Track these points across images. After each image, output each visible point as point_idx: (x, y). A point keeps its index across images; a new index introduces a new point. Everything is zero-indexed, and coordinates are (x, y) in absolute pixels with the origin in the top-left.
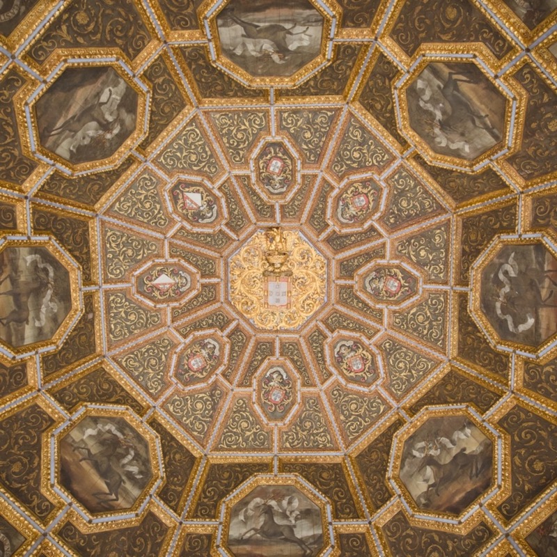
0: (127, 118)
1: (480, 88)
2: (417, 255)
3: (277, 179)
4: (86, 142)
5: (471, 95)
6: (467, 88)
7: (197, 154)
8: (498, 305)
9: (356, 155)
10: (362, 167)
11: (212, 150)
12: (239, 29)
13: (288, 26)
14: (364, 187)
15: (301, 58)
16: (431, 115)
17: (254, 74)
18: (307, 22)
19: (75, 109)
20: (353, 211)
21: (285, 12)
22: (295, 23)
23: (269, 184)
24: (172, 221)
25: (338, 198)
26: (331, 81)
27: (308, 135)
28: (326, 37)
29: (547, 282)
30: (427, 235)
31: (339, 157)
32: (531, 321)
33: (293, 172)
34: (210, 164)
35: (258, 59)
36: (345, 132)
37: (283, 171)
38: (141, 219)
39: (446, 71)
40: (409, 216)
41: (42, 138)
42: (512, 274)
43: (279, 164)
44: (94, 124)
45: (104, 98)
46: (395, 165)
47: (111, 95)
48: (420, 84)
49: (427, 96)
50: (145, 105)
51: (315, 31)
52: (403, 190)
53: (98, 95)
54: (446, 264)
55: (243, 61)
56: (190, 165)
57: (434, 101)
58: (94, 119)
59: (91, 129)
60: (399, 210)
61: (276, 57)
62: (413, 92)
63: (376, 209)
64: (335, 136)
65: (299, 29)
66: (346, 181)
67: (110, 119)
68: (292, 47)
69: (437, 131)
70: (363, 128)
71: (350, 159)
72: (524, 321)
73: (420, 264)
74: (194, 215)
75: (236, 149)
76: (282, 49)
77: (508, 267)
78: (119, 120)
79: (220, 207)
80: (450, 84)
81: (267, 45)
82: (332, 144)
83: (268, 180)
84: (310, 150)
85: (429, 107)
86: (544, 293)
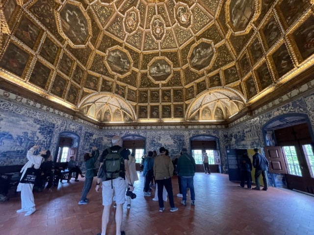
0: (194, 53)
1: (118, 70)
2: (106, 10)
3: (157, 26)
4: (205, 50)
5: (119, 68)
6: (120, 69)
7: (180, 35)
8: (77, 15)
9: (136, 39)
10: (133, 35)
11: (176, 36)
12: (166, 71)
13: (157, 72)
14: (131, 29)
15: (154, 65)
16: (123, 59)
17: (164, 60)
18: (153, 73)
19: (203, 60)
20: (132, 18)
21: (157, 75)
22: (156, 73)
23: (160, 23)
24: (193, 11)
25: (138, 22)
26: (147, 58)
27: (150, 42)
28: (149, 71)
29: (75, 36)
30: (107, 19)
31: (140, 36)
32: (68, 20)
33: (153, 29)
34: (177, 31)
35: (163, 64)
36: (140, 45)
37: (156, 29)
38: (202, 13)
39: (125, 70)
40: (114, 23)
41: (212, 56)
42: (82, 29)
43: (157, 32)
44: (201, 54)
45: (197, 60)
46: (125, 39)
47: (195, 60)
48: (128, 65)
49: (126, 63)
50: (189, 55)
51: (152, 72)
52: (120, 32)
53: (197, 61)
54: (96, 12)
55: (166, 63)
56: (183, 32)
57: (124, 63)
58: (201, 55)
59: (203, 53)
60: (118, 24)
61: (159, 65)
62: (129, 62)
63: (125, 22)
64: (143, 43)
65: (155, 72)
66: (137, 29)
67: (197, 54)
68: (156, 68)
69: (120, 55)
70: (136, 47)
71: (137, 37)
72: (69, 18)
73: (103, 7)
74: (185, 12)
75: (170, 36)
76: (158, 67)
77: (84, 29)
78: (196, 53)
79: (176, 13)
80: (123, 68)
81: (161, 68)
82: (143, 41)
83: (161, 25)
84: (149, 37)
85: (124, 61)
86: (73, 32)
